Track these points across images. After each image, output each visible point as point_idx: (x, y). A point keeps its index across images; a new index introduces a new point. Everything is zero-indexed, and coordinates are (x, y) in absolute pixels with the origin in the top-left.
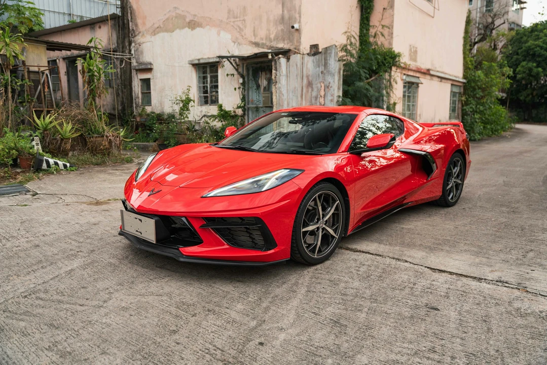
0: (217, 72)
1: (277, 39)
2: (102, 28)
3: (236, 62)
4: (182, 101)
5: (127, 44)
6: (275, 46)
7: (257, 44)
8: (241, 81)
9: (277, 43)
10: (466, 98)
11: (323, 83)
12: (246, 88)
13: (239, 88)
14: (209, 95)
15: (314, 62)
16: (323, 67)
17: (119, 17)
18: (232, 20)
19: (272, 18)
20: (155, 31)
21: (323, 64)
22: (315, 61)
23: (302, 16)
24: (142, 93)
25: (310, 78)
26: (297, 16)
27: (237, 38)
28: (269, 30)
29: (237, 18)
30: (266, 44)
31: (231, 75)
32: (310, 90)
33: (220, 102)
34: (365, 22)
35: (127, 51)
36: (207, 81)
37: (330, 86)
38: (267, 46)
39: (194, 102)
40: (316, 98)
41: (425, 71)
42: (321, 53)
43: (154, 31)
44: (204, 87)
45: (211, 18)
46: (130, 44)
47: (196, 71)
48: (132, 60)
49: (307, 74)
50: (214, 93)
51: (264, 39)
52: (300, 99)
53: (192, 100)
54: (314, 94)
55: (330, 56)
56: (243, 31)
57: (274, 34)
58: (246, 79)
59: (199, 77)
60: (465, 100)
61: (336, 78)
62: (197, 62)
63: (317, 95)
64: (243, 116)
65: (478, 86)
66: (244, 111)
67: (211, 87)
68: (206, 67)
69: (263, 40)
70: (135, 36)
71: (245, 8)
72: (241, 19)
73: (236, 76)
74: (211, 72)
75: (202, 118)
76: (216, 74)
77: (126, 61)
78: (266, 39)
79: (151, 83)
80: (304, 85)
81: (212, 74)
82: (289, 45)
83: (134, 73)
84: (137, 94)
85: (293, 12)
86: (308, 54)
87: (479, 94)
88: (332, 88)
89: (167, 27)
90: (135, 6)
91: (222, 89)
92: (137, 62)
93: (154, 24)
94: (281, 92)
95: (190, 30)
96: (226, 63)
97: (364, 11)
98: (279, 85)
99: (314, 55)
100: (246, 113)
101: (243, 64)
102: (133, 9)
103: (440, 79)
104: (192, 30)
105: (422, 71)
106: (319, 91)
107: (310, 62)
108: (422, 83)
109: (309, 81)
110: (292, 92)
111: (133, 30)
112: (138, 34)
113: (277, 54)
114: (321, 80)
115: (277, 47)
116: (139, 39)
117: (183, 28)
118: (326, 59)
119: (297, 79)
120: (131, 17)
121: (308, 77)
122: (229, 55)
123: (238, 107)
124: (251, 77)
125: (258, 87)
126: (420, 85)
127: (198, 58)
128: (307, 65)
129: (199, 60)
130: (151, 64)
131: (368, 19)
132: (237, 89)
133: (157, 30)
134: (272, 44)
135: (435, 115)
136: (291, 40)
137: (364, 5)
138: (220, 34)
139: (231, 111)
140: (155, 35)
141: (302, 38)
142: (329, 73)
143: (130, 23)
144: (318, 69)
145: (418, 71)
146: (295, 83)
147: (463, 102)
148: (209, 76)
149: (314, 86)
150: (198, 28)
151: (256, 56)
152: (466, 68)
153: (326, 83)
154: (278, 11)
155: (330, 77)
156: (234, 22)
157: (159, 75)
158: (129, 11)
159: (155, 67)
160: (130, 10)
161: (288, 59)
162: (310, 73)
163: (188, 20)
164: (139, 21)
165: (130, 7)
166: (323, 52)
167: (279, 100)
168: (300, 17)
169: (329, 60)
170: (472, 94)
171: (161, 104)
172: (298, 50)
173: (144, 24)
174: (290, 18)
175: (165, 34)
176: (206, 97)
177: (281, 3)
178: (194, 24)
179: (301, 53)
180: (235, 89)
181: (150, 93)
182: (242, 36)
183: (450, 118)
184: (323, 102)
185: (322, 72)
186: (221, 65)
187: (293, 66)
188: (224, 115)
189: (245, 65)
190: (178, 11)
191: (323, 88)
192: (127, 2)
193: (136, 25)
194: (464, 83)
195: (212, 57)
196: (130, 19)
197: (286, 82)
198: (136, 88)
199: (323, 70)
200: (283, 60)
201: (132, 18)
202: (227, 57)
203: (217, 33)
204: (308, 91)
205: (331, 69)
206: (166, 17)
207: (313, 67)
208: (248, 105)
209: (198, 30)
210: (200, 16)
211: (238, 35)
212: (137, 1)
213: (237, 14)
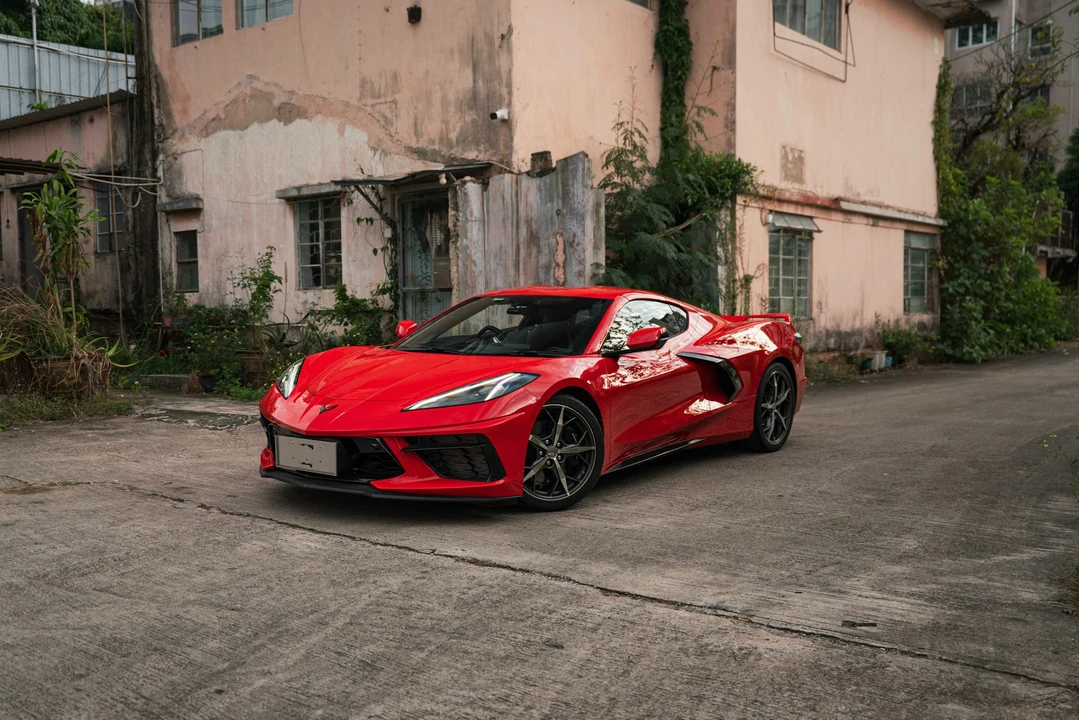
0: (339, 215)
1: (464, 141)
2: (95, 121)
3: (377, 194)
4: (255, 280)
5: (148, 156)
6: (458, 155)
7: (421, 153)
8: (388, 233)
9: (464, 150)
10: (949, 263)
11: (562, 235)
12: (400, 249)
13: (384, 249)
14: (321, 267)
15: (540, 190)
16: (560, 202)
17: (132, 97)
18: (370, 101)
19: (451, 97)
20: (208, 128)
21: (561, 194)
22: (542, 188)
23: (515, 91)
24: (180, 264)
25: (534, 226)
26: (504, 91)
27: (379, 140)
28: (446, 122)
29: (379, 97)
30: (440, 151)
31: (367, 220)
32: (534, 251)
33: (345, 280)
34: (674, 98)
35: (148, 172)
36: (318, 234)
37: (576, 241)
38: (443, 157)
39: (280, 282)
40: (548, 268)
41: (826, 204)
42: (554, 170)
43: (206, 127)
44: (311, 248)
45: (325, 99)
46: (154, 157)
47: (295, 214)
48: (158, 189)
49: (527, 216)
50: (333, 262)
51: (437, 142)
52: (512, 271)
53: (276, 278)
54: (543, 260)
55: (575, 177)
56: (392, 125)
57: (458, 129)
58: (399, 230)
59: (302, 226)
60: (946, 266)
61: (589, 224)
62: (294, 193)
63: (550, 262)
64: (393, 311)
65: (975, 233)
66: (395, 299)
67: (327, 248)
68: (316, 204)
69: (433, 143)
70: (167, 138)
71: (395, 77)
72: (388, 100)
73: (378, 222)
74: (327, 214)
75: (306, 317)
76: (337, 219)
77: (144, 195)
78: (441, 141)
79: (199, 242)
80: (521, 240)
81: (327, 220)
82: (488, 153)
83: (161, 218)
84: (167, 267)
85: (496, 83)
86: (528, 173)
87: (978, 254)
88: (579, 248)
89: (232, 118)
90: (165, 74)
91: (349, 253)
92: (168, 196)
93: (205, 112)
94: (468, 257)
95: (282, 123)
96: (357, 197)
97: (670, 73)
98: (465, 241)
99: (542, 173)
100: (401, 304)
101: (393, 196)
102: (162, 80)
103: (871, 221)
104: (286, 124)
105: (819, 202)
106: (553, 252)
107: (531, 189)
108: (819, 231)
109: (532, 232)
110: (495, 257)
111: (161, 125)
112: (172, 134)
113: (460, 174)
114: (556, 228)
115: (463, 159)
116: (175, 144)
117: (267, 119)
118: (565, 185)
119: (505, 227)
120: (158, 97)
121: (528, 222)
122: (360, 177)
123: (383, 291)
124: (409, 225)
125: (425, 246)
126: (815, 235)
127: (297, 184)
128: (527, 197)
129: (299, 189)
130: (198, 199)
131: (680, 92)
132: (379, 251)
133: (213, 124)
134: (453, 151)
135: (863, 303)
136: (492, 145)
137: (669, 62)
138: (344, 131)
139: (365, 300)
140: (207, 135)
141: (515, 139)
142: (573, 213)
143: (156, 111)
144: (549, 204)
145: (809, 202)
146: (501, 237)
147: (942, 272)
148: (321, 224)
149: (542, 243)
150: (298, 120)
151: (414, 179)
152: (944, 192)
153: (566, 236)
154: (463, 81)
155: (574, 221)
156: (373, 106)
157: (215, 223)
158: (154, 85)
159: (207, 206)
160: (157, 82)
161: (485, 185)
162: (534, 214)
163: (276, 103)
164: (175, 107)
165: (156, 77)
166: (559, 168)
167: (466, 274)
168: (510, 93)
169: (573, 185)
170: (962, 252)
171: (219, 287)
172: (509, 164)
173: (185, 111)
174: (490, 96)
175: (230, 133)
176: (316, 271)
177: (471, 67)
178: (290, 112)
179: (515, 171)
180: (375, 251)
181: (196, 262)
182: (391, 136)
183: (907, 309)
184: (562, 276)
185: (558, 213)
186: (346, 199)
187: (494, 201)
188: (350, 308)
189: (397, 198)
190: (257, 85)
191: (561, 246)
192: (150, 66)
193: (169, 115)
194: (941, 227)
195: (328, 180)
196: (155, 102)
197: (481, 233)
198: (167, 252)
199: (560, 207)
200: (472, 188)
201: (159, 101)
202: (356, 183)
203: (339, 130)
204: (530, 254)
205: (576, 204)
206: (231, 97)
207: (539, 201)
208: (404, 286)
209: (299, 124)
210: (301, 93)
211: (382, 134)
212: (172, 62)
213: (379, 90)
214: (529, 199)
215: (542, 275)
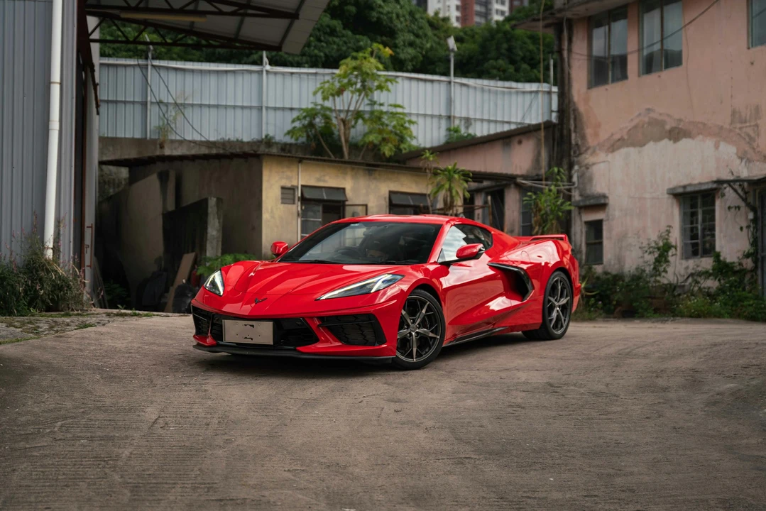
0: (713, 204)
2: (523, 143)
3: (743, 189)
4: (659, 249)
5: (566, 167)
8: (751, 216)
12: (759, 227)
13: (748, 227)
14: (700, 242)
17: (554, 125)
18: (739, 125)
20: (614, 146)
24: (588, 244)
27: (745, 152)
29: (745, 122)
31: (736, 207)
33: (718, 249)
35: (565, 179)
36: (697, 220)
39: (676, 249)
44: (692, 229)
45: (705, 124)
46: (571, 167)
47: (680, 205)
48: (573, 191)
50: (708, 238)
53: (673, 246)
56: (755, 141)
58: (759, 213)
59: (685, 214)
62: (681, 190)
64: (754, 270)
66: (755, 262)
67: (704, 230)
68: (696, 198)
70: (580, 154)
71: (757, 109)
72: (752, 124)
73: (744, 209)
74: (704, 204)
75: (688, 278)
76: (712, 208)
77: (564, 194)
79: (605, 228)
81: (705, 208)
83: (575, 212)
84: (578, 247)
89: (633, 139)
90: (582, 108)
91: (721, 232)
92: (581, 195)
93: (612, 135)
95: (672, 142)
96: (728, 191)
100: (759, 265)
101: (755, 191)
102: (579, 113)
104: (675, 142)
111: (577, 145)
112: (586, 150)
116: (587, 158)
117: (660, 139)
120: (575, 125)
122: (732, 178)
123: (747, 256)
127: (682, 184)
129: (684, 187)
130: (605, 197)
132: (744, 229)
133: (618, 143)
138: (719, 146)
139: (734, 263)
140: (613, 151)
143: (573, 135)
148: (700, 212)
150: (684, 139)
156: (740, 128)
157: (617, 213)
158: (572, 116)
159: (611, 202)
160: (574, 113)
163: (668, 127)
164: (589, 132)
165: (574, 110)
171: (620, 259)
173: (596, 135)
175: (631, 150)
176: (695, 245)
178: (678, 133)
180: (741, 229)
181: (601, 243)
182: (754, 148)
186: (720, 193)
188: (722, 269)
189: (757, 191)
190: (652, 115)
192: (569, 103)
193: (583, 137)
195: (707, 181)
196: (572, 128)
198: (578, 236)
201: (576, 127)
202: (728, 182)
203: (715, 145)
206: (633, 124)
208: (763, 252)
209: (685, 143)
210: (687, 120)
211: (747, 148)
212: (587, 100)
213: (746, 117)
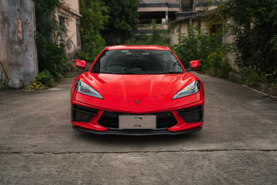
11: (20, 19)
16: (19, 6)
21: (19, 3)
25: (6, 15)
32: (6, 25)
37: (28, 22)
40: (14, 33)
54: (11, 29)
60: (83, 30)
63: (15, 30)
65: (90, 20)
87: (91, 27)
88: (29, 25)
106: (16, 26)
109: (5, 18)
114: (17, 17)
142: (26, 11)
144: (13, 7)
147: (82, 32)
149: (10, 22)
153: (23, 20)
155: (27, 14)
162: (5, 10)
170: (87, 26)
184: (22, 36)
185: (18, 10)
191: (20, 24)
194: (80, 17)
199: (19, 8)
204: (4, 27)
205: (27, 8)
207: (8, 5)
214: (2, 4)
215: (11, 36)
